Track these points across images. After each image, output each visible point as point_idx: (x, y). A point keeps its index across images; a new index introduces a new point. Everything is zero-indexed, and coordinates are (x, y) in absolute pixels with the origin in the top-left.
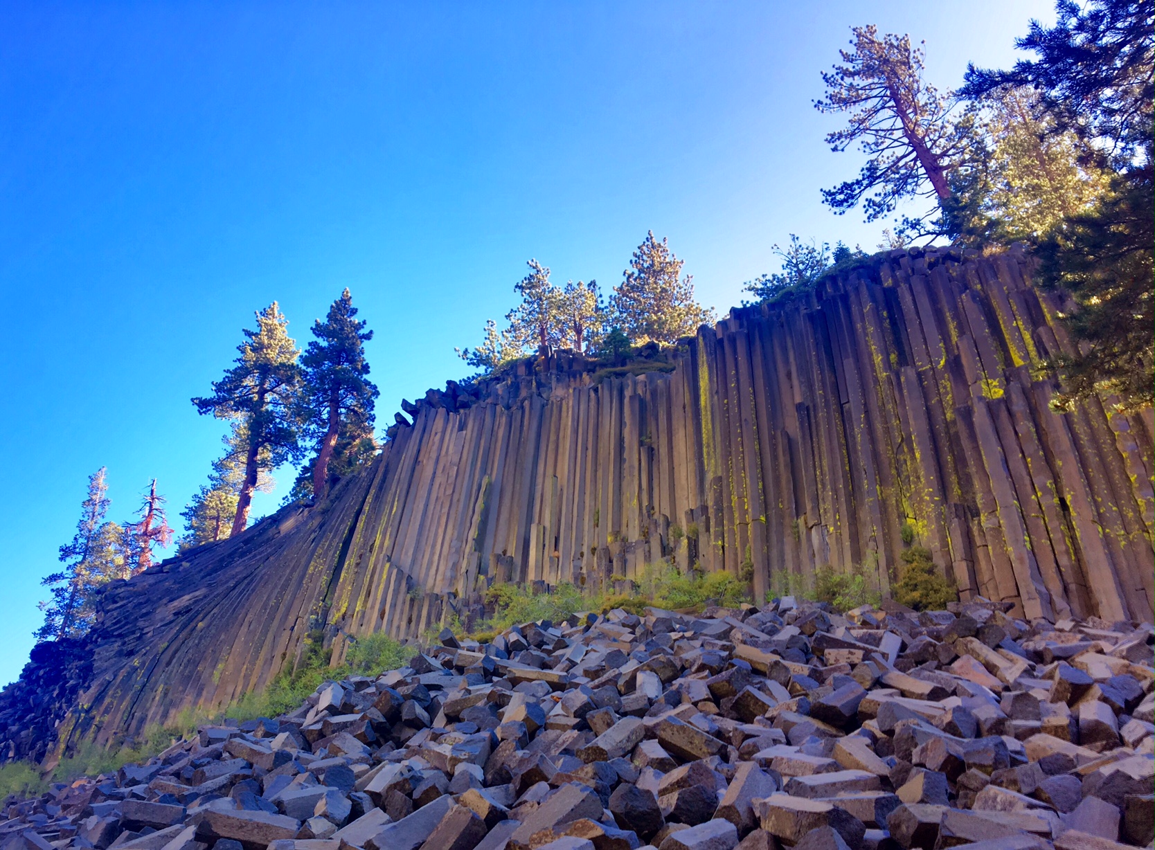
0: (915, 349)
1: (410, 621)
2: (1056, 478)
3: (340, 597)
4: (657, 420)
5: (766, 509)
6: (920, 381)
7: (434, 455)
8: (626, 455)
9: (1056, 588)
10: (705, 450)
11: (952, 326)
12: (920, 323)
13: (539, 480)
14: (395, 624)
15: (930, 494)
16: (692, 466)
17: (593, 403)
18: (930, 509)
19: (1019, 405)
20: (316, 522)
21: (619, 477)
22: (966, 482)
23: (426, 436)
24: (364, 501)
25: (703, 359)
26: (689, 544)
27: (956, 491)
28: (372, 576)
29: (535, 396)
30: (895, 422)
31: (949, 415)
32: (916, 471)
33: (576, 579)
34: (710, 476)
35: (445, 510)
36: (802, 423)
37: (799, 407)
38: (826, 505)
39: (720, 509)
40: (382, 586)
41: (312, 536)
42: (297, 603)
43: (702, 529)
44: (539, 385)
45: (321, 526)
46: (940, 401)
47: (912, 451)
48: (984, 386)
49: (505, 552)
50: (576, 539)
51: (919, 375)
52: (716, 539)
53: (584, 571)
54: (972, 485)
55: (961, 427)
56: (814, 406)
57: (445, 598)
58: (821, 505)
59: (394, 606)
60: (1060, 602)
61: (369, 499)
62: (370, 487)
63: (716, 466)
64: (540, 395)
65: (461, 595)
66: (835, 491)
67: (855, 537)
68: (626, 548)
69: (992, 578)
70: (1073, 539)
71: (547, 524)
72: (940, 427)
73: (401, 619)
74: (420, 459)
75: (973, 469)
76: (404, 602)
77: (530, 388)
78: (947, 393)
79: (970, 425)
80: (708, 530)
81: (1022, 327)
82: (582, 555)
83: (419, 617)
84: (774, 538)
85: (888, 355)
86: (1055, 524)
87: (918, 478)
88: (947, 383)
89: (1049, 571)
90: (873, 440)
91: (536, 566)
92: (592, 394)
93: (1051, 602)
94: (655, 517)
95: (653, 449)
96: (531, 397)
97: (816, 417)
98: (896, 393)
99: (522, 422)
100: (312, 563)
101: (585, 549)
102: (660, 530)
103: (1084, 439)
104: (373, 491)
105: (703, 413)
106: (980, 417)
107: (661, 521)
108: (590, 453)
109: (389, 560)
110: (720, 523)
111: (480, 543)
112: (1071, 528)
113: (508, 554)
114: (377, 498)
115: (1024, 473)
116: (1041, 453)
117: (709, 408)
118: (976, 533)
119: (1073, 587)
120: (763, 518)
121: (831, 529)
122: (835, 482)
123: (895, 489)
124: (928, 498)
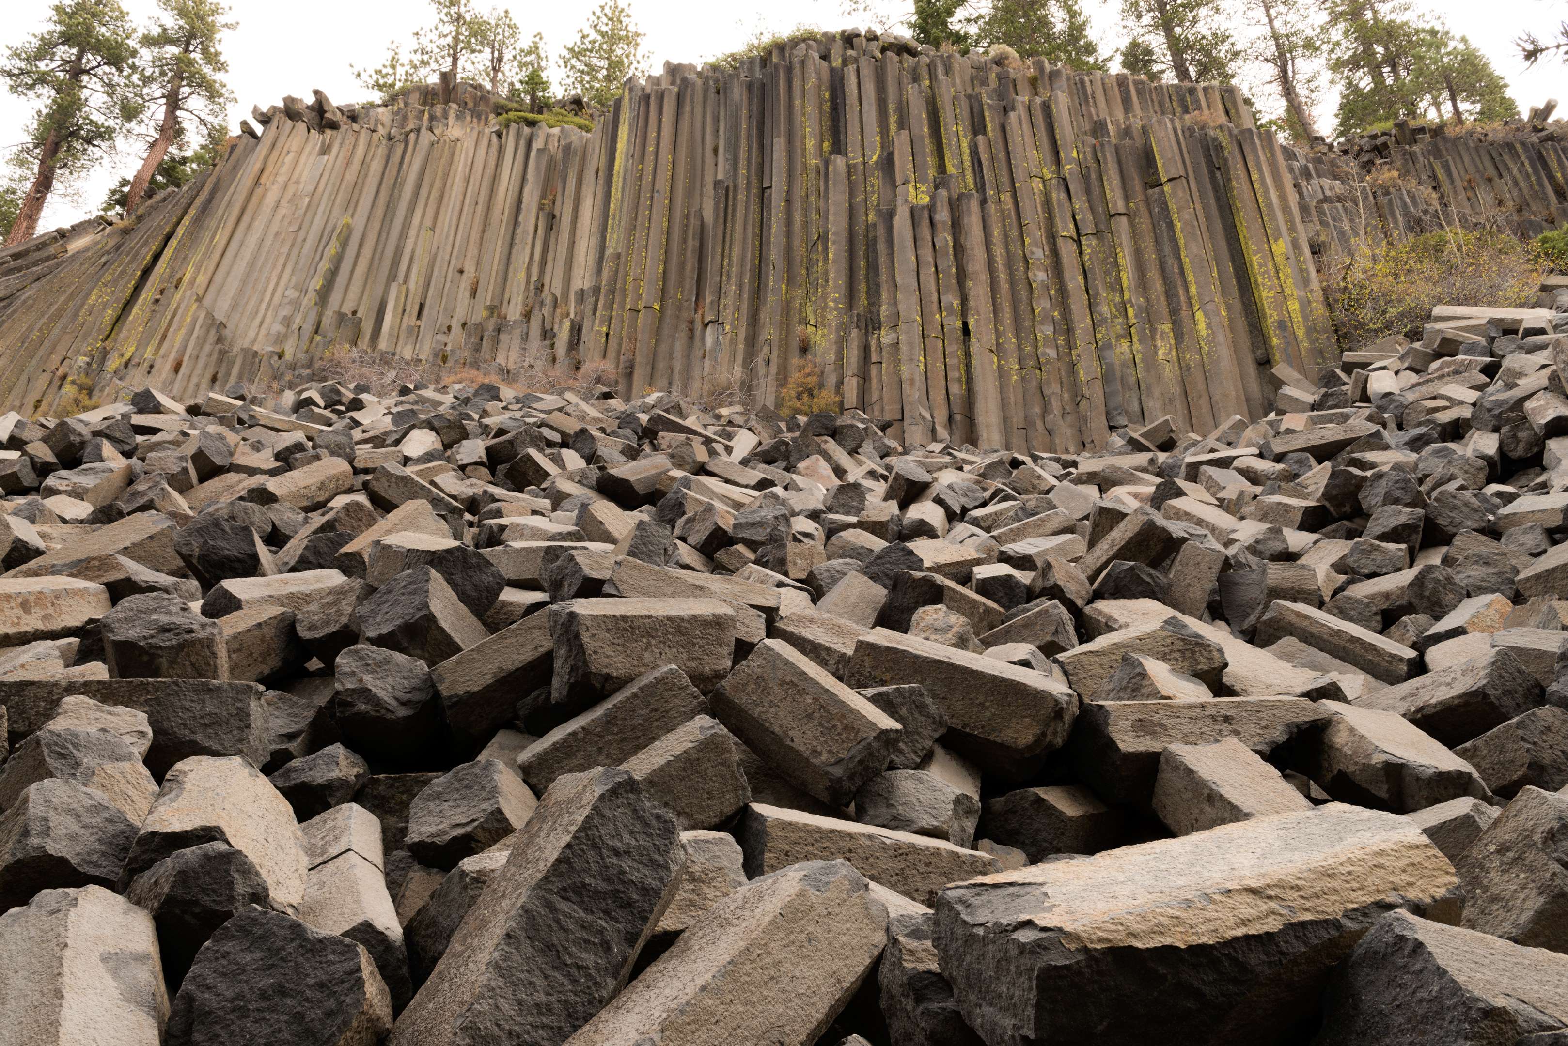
0: (850, 138)
1: (214, 379)
2: (964, 300)
3: (127, 339)
4: (565, 183)
5: (663, 295)
6: (849, 174)
7: (281, 179)
8: (521, 219)
9: (941, 416)
10: (610, 222)
11: (892, 120)
12: (861, 111)
13: (412, 233)
14: (194, 379)
15: (835, 300)
16: (594, 241)
17: (492, 151)
18: (832, 317)
19: (943, 215)
20: (112, 243)
21: (508, 243)
22: (874, 292)
23: (275, 153)
24: (178, 223)
25: (626, 116)
26: (572, 327)
27: (863, 300)
28: (173, 317)
29: (424, 130)
30: (814, 216)
31: (871, 217)
32: (826, 273)
33: (436, 355)
34: (609, 251)
35: (285, 249)
36: (719, 205)
38: (728, 301)
39: (612, 291)
40: (183, 331)
41: (103, 260)
42: (66, 339)
43: (588, 312)
44: (432, 118)
45: (118, 247)
46: (865, 200)
47: (826, 250)
48: (911, 190)
49: (354, 313)
50: (446, 308)
51: (848, 166)
52: (601, 325)
53: (449, 348)
54: (879, 295)
55: (881, 230)
56: (735, 187)
57: (266, 358)
58: (722, 300)
59: (195, 357)
60: (942, 432)
61: (186, 221)
62: (189, 206)
63: (618, 241)
64: (431, 129)
65: (288, 356)
66: (740, 286)
67: (752, 341)
68: (502, 326)
69: (881, 399)
70: (968, 366)
71: (412, 285)
72: (860, 229)
74: (262, 181)
75: (883, 278)
77: (420, 119)
78: (873, 192)
79: (890, 229)
80: (595, 314)
81: (961, 134)
82: (450, 329)
83: (228, 375)
84: (666, 331)
85: (822, 141)
86: (955, 348)
87: (827, 281)
88: (876, 181)
89: (938, 396)
90: (789, 234)
91: (390, 335)
92: (495, 139)
93: (933, 431)
94: (544, 295)
95: (554, 217)
96: (418, 130)
97: (734, 199)
98: (822, 184)
99: (403, 157)
100: (95, 291)
101: (454, 323)
102: (546, 311)
103: (1000, 262)
104: (192, 212)
105: (617, 179)
106: (901, 221)
107: (548, 300)
108: (480, 208)
109: (200, 301)
110: (610, 306)
111: (324, 295)
112: (968, 355)
113: (359, 315)
114: (198, 221)
115: (933, 288)
116: (954, 270)
117: (622, 175)
118: (873, 348)
119: (958, 417)
120: (657, 307)
121: (728, 328)
122: (741, 275)
123: (799, 292)
124: (832, 304)
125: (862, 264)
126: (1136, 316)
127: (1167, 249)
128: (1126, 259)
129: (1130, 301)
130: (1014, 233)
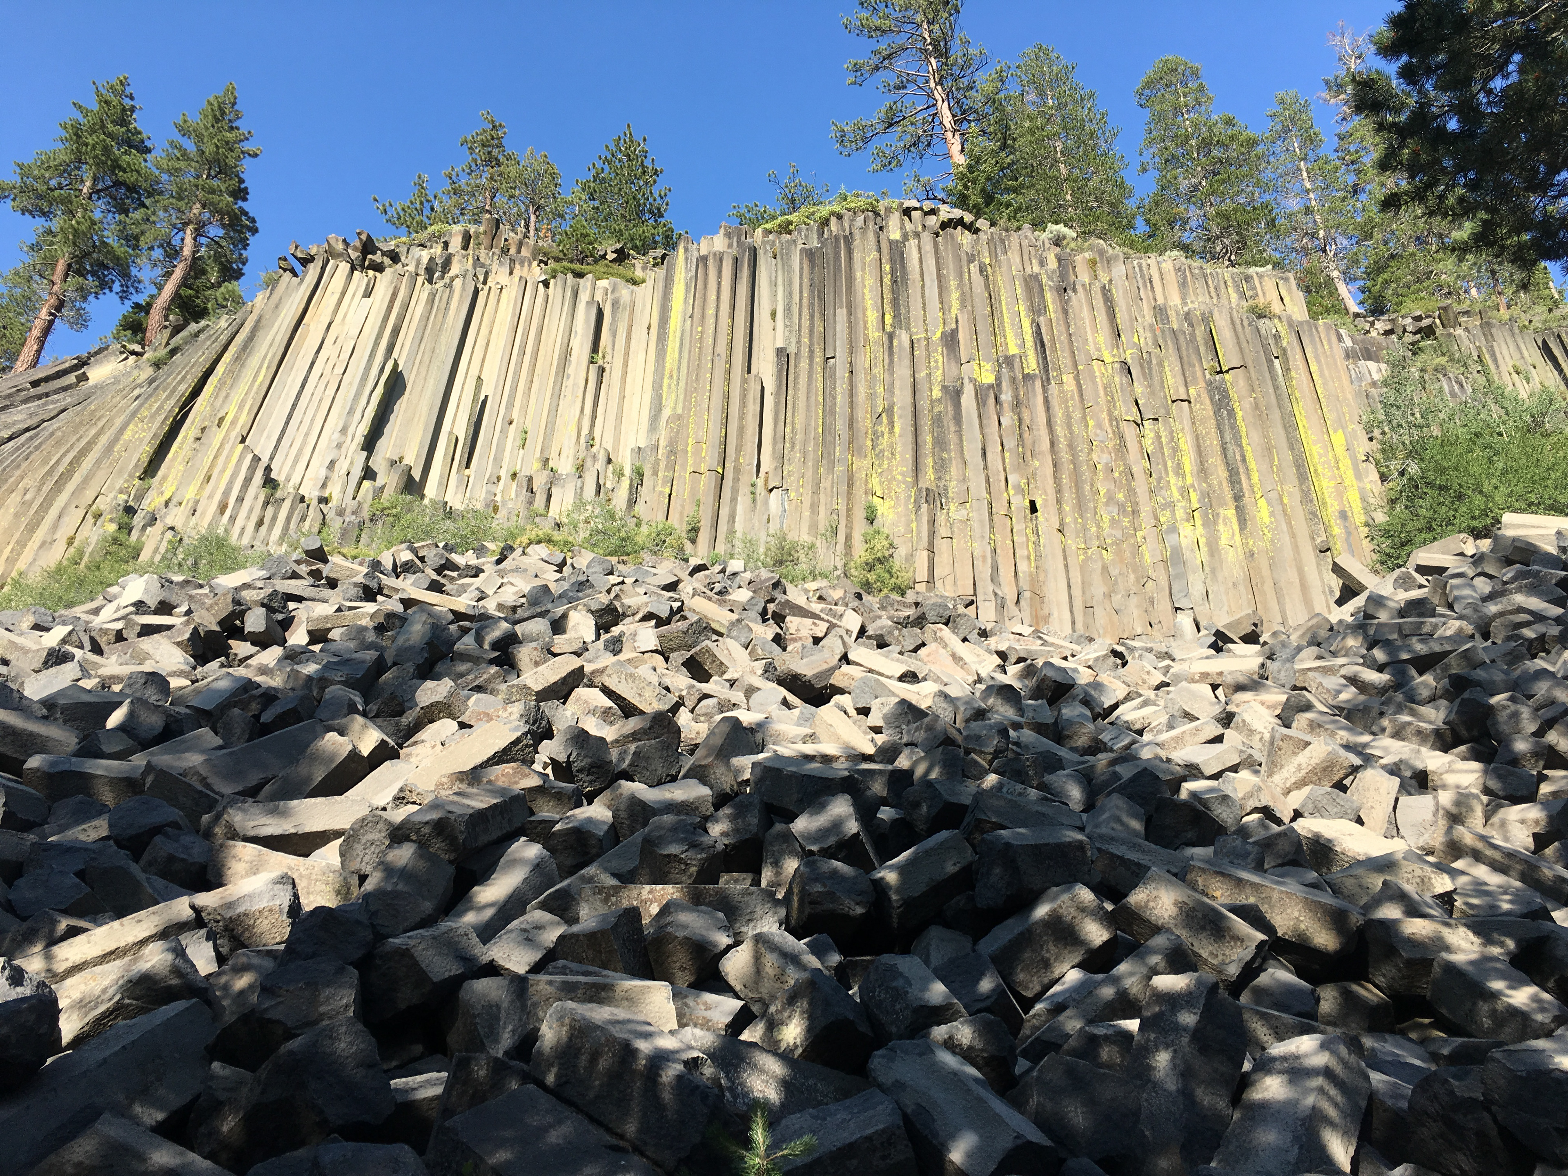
0: (912, 312)
1: (260, 523)
2: (1030, 479)
3: (165, 476)
4: (615, 336)
5: (725, 460)
6: (912, 349)
7: (325, 320)
8: (570, 371)
9: (1010, 592)
10: (666, 381)
11: (954, 297)
12: (923, 286)
13: (459, 380)
14: (239, 522)
15: (902, 474)
16: (647, 398)
17: (540, 300)
18: (899, 490)
19: (1007, 395)
21: (557, 395)
22: (941, 467)
23: (318, 293)
24: (217, 360)
25: (680, 275)
26: (631, 486)
27: (929, 476)
28: (216, 457)
29: (469, 276)
30: (879, 389)
31: (936, 393)
32: (892, 446)
33: (489, 506)
34: (667, 413)
35: (330, 393)
36: (780, 371)
37: (780, 351)
38: (792, 467)
39: (672, 452)
41: (136, 392)
42: (101, 475)
43: (648, 470)
44: (477, 264)
45: (151, 381)
46: (929, 375)
47: (891, 423)
48: (976, 368)
49: (401, 458)
50: (495, 459)
51: (912, 342)
52: (663, 486)
53: (499, 498)
54: (948, 471)
55: (947, 407)
56: (796, 354)
57: (315, 502)
58: (786, 467)
59: (240, 500)
61: (226, 358)
63: (677, 401)
64: (476, 275)
65: (336, 502)
66: (804, 454)
67: (816, 508)
68: (554, 478)
69: (950, 573)
70: (1036, 544)
71: (461, 435)
72: (924, 404)
73: (248, 518)
75: (952, 454)
76: (256, 498)
77: (465, 264)
78: (937, 368)
79: (957, 405)
80: (655, 473)
81: (1023, 314)
82: (499, 479)
83: (274, 518)
85: (884, 314)
86: (1022, 525)
87: (893, 454)
88: (939, 356)
89: (1007, 573)
90: (853, 404)
91: (442, 484)
92: (541, 289)
93: (1003, 606)
94: (595, 449)
95: (604, 369)
96: (464, 276)
97: (796, 366)
98: (886, 357)
99: (448, 303)
100: (131, 426)
101: (503, 473)
102: (598, 466)
103: (1062, 444)
104: (232, 349)
105: (671, 338)
106: (968, 399)
107: (601, 455)
108: (528, 359)
109: (243, 440)
110: (671, 466)
111: (370, 442)
112: (1035, 533)
113: (405, 462)
114: (237, 358)
115: (999, 469)
116: (1019, 451)
117: (678, 334)
118: (942, 523)
119: (1026, 595)
120: (720, 470)
121: (792, 495)
122: (805, 443)
123: (867, 463)
124: (899, 477)
125: (929, 439)
126: (1199, 501)
127: (1228, 437)
128: (1186, 444)
129: (1193, 486)
130: (1077, 415)
